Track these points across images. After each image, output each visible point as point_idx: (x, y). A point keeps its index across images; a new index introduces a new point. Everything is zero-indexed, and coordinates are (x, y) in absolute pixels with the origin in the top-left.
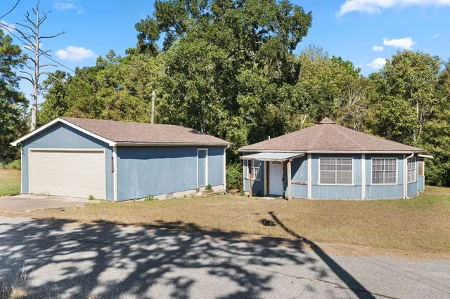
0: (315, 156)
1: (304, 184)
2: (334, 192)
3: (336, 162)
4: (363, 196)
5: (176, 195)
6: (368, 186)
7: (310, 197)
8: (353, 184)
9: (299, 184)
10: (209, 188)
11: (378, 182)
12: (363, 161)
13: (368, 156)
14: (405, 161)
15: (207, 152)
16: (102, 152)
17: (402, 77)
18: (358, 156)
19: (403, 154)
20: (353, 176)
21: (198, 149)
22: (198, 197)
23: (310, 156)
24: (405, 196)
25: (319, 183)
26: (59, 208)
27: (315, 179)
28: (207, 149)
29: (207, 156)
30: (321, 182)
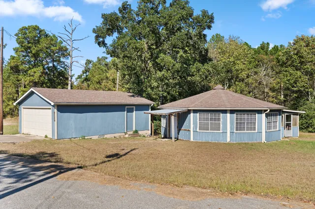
0: (195, 111)
1: (188, 130)
2: (208, 136)
3: (209, 115)
4: (228, 140)
5: (106, 136)
6: (232, 133)
7: (192, 139)
8: (221, 131)
9: (186, 130)
10: (136, 132)
11: (240, 130)
12: (228, 115)
13: (232, 112)
14: (264, 115)
15: (134, 109)
16: (50, 109)
17: (297, 54)
18: (225, 112)
19: (262, 110)
20: (221, 126)
21: (126, 107)
22: (126, 138)
23: (192, 111)
24: (264, 140)
25: (198, 130)
26: (12, 143)
27: (195, 127)
28: (134, 107)
29: (134, 112)
30: (200, 130)
